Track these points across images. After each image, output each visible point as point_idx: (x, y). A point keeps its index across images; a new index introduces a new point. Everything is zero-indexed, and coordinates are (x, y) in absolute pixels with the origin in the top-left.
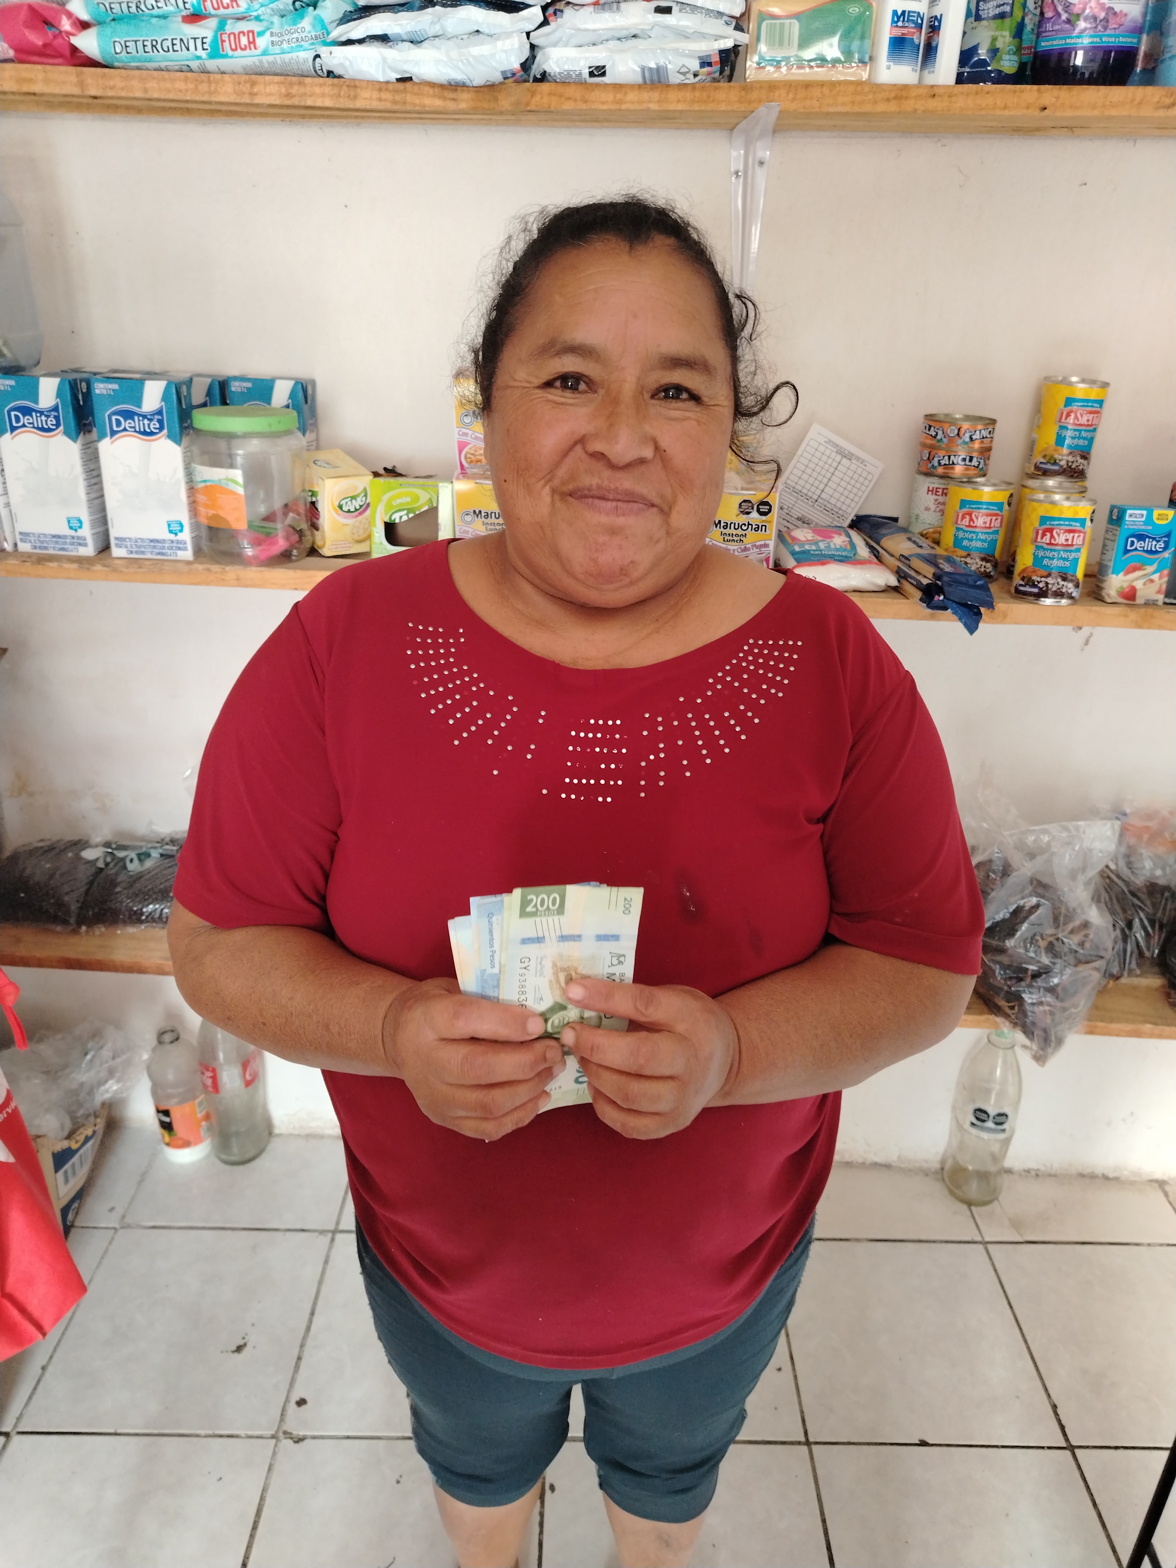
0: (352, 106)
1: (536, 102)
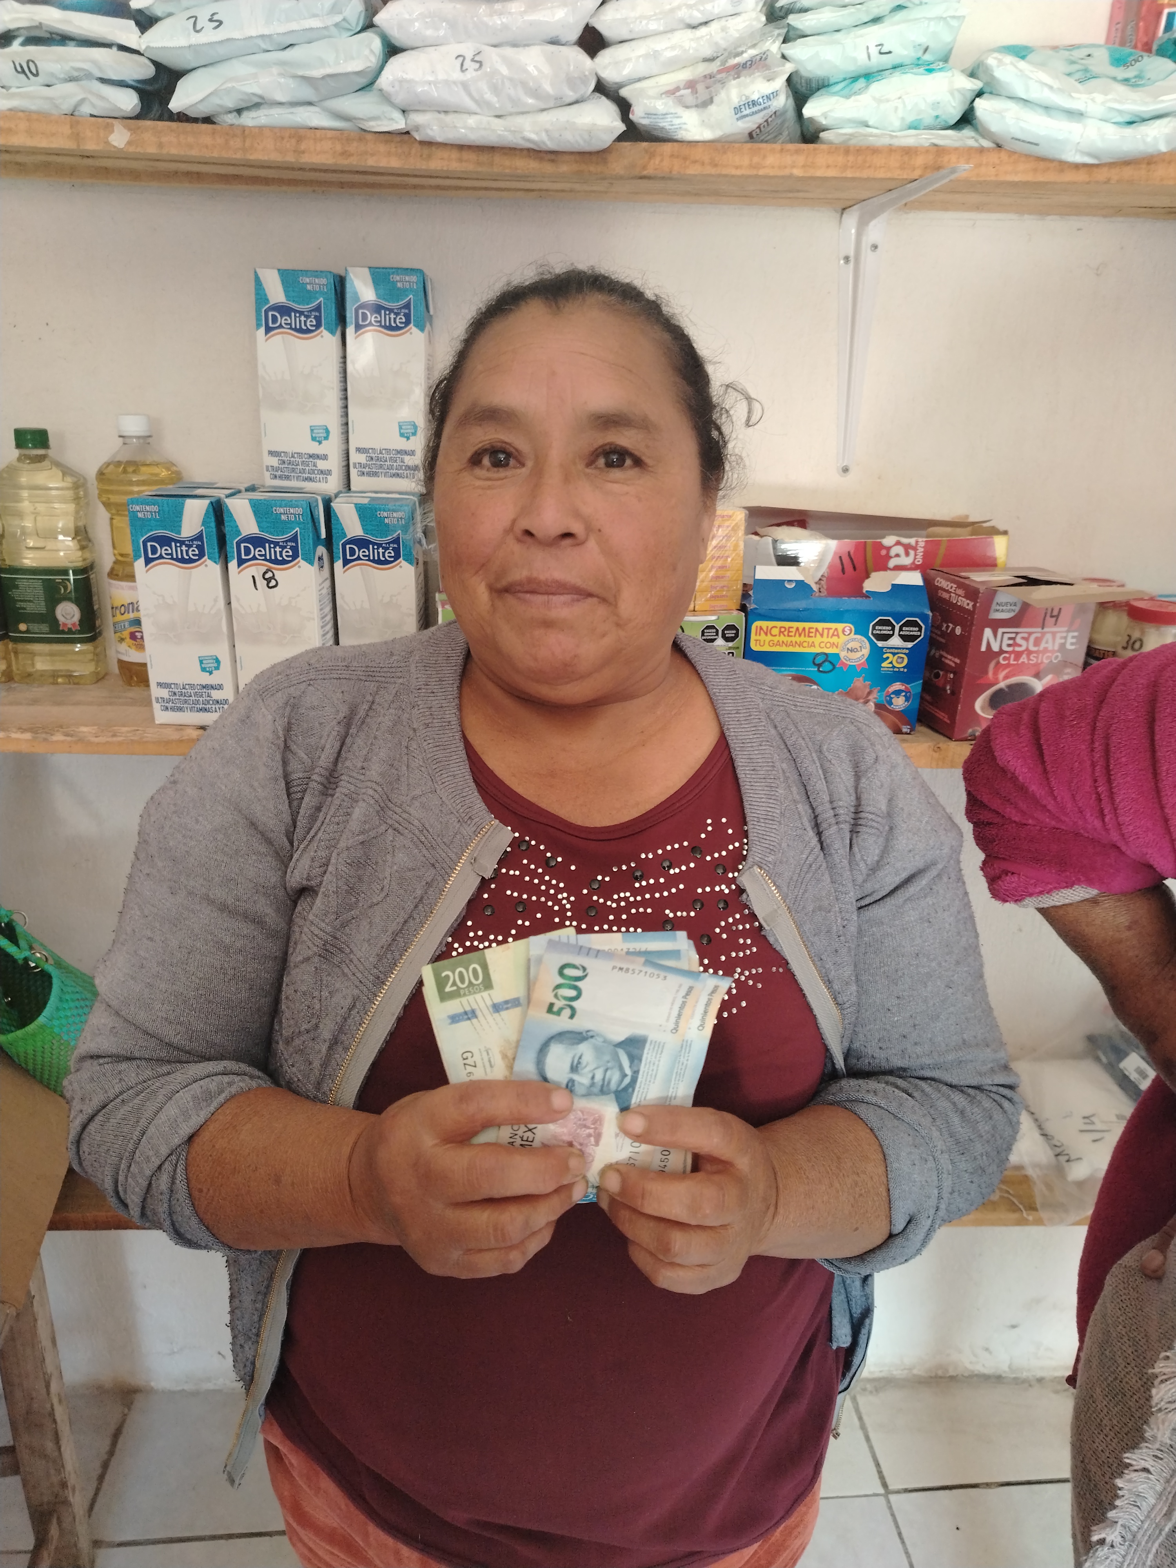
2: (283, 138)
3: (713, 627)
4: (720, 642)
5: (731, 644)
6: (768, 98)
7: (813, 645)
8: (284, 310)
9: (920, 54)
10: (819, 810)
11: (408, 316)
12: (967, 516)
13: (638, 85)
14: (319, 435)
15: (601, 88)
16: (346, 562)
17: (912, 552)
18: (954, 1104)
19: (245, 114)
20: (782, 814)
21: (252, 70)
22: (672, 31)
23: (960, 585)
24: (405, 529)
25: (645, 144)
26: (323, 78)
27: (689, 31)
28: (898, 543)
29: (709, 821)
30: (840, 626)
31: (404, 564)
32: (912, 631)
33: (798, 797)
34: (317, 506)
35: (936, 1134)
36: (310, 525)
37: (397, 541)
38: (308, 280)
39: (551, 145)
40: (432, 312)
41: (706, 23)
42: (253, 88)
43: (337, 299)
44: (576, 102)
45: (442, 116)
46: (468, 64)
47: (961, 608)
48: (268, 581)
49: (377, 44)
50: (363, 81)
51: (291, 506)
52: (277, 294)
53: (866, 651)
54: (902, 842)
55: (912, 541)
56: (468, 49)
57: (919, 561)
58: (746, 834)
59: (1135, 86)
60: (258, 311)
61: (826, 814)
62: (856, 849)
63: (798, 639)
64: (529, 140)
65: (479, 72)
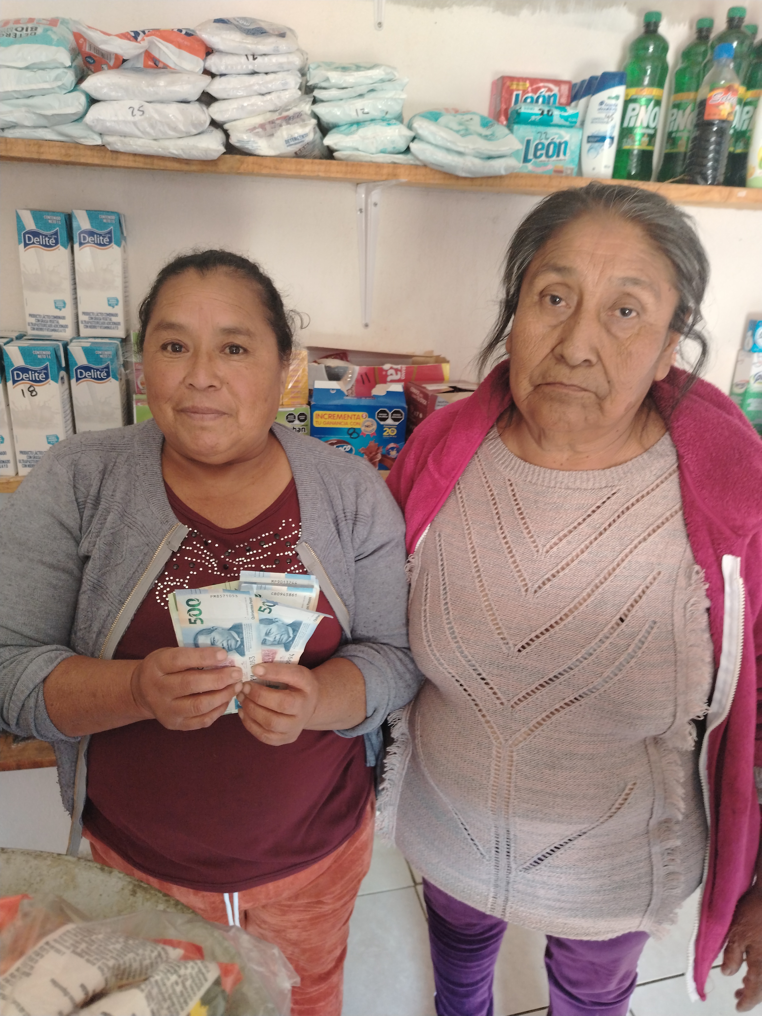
0: (114, 164)
1: (243, 167)
2: (30, 145)
3: (292, 414)
4: (297, 422)
5: (303, 423)
6: (303, 136)
7: (346, 424)
8: (35, 234)
9: (384, 114)
10: (338, 514)
11: (110, 238)
12: (432, 352)
13: (234, 123)
14: (60, 305)
15: (214, 123)
16: (78, 379)
17: (399, 373)
18: (397, 656)
19: (6, 131)
20: (319, 517)
21: (10, 109)
22: (251, 96)
23: (422, 392)
24: (112, 361)
25: (238, 157)
26: (53, 115)
27: (260, 97)
28: (391, 368)
29: (284, 521)
30: (360, 414)
31: (113, 380)
32: (397, 416)
33: (326, 508)
34: (59, 349)
35: (389, 670)
36: (55, 361)
37: (107, 367)
38: (49, 217)
39: (185, 156)
40: (125, 235)
41: (269, 93)
42: (10, 118)
43: (67, 228)
44: (199, 134)
45: (123, 139)
46: (136, 112)
47: (421, 404)
48: (31, 392)
49: (83, 100)
50: (76, 118)
51: (43, 350)
52: (30, 224)
53: (375, 427)
54: (378, 529)
55: (399, 367)
56: (136, 104)
57: (403, 378)
58: (300, 527)
59: (490, 140)
60: (19, 234)
61: (341, 516)
62: (355, 532)
63: (338, 420)
64: (173, 154)
65: (143, 117)
